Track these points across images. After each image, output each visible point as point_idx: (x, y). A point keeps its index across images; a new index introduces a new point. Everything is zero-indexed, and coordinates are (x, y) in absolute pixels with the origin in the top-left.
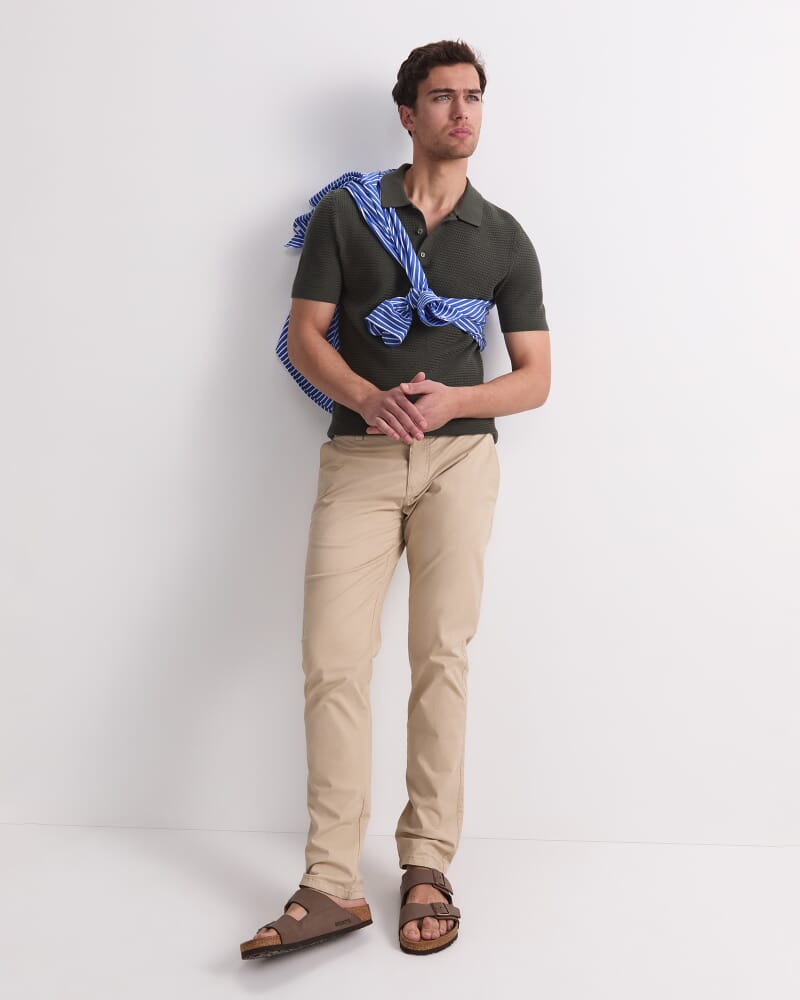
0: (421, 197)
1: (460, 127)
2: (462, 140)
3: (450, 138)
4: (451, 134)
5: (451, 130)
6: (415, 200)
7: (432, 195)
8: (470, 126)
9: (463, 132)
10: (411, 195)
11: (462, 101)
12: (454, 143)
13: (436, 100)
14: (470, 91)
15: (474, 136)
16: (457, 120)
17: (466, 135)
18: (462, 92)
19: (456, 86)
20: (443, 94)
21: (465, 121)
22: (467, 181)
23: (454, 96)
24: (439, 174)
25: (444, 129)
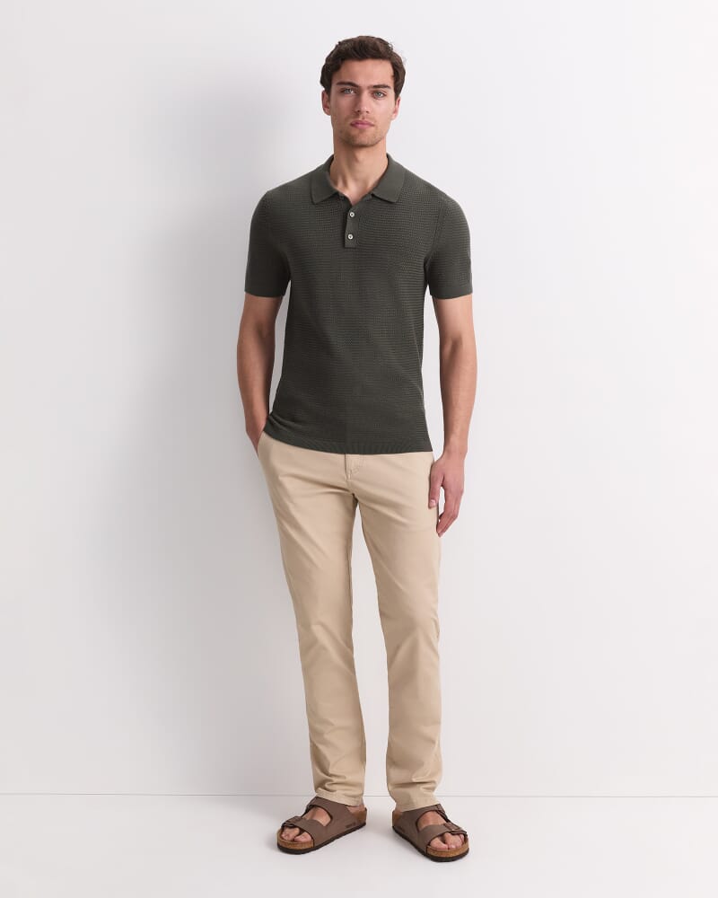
0: (345, 183)
1: (360, 119)
2: (362, 131)
3: (351, 127)
4: (352, 125)
5: (351, 121)
6: (339, 187)
7: (356, 180)
8: (373, 119)
9: (363, 124)
10: (336, 183)
11: (366, 96)
12: (354, 132)
13: (343, 92)
14: (375, 87)
15: (377, 127)
16: (358, 113)
17: (366, 126)
18: (369, 88)
19: (362, 81)
20: (348, 87)
21: (365, 114)
22: (388, 156)
23: (358, 91)
24: (357, 160)
25: (347, 119)
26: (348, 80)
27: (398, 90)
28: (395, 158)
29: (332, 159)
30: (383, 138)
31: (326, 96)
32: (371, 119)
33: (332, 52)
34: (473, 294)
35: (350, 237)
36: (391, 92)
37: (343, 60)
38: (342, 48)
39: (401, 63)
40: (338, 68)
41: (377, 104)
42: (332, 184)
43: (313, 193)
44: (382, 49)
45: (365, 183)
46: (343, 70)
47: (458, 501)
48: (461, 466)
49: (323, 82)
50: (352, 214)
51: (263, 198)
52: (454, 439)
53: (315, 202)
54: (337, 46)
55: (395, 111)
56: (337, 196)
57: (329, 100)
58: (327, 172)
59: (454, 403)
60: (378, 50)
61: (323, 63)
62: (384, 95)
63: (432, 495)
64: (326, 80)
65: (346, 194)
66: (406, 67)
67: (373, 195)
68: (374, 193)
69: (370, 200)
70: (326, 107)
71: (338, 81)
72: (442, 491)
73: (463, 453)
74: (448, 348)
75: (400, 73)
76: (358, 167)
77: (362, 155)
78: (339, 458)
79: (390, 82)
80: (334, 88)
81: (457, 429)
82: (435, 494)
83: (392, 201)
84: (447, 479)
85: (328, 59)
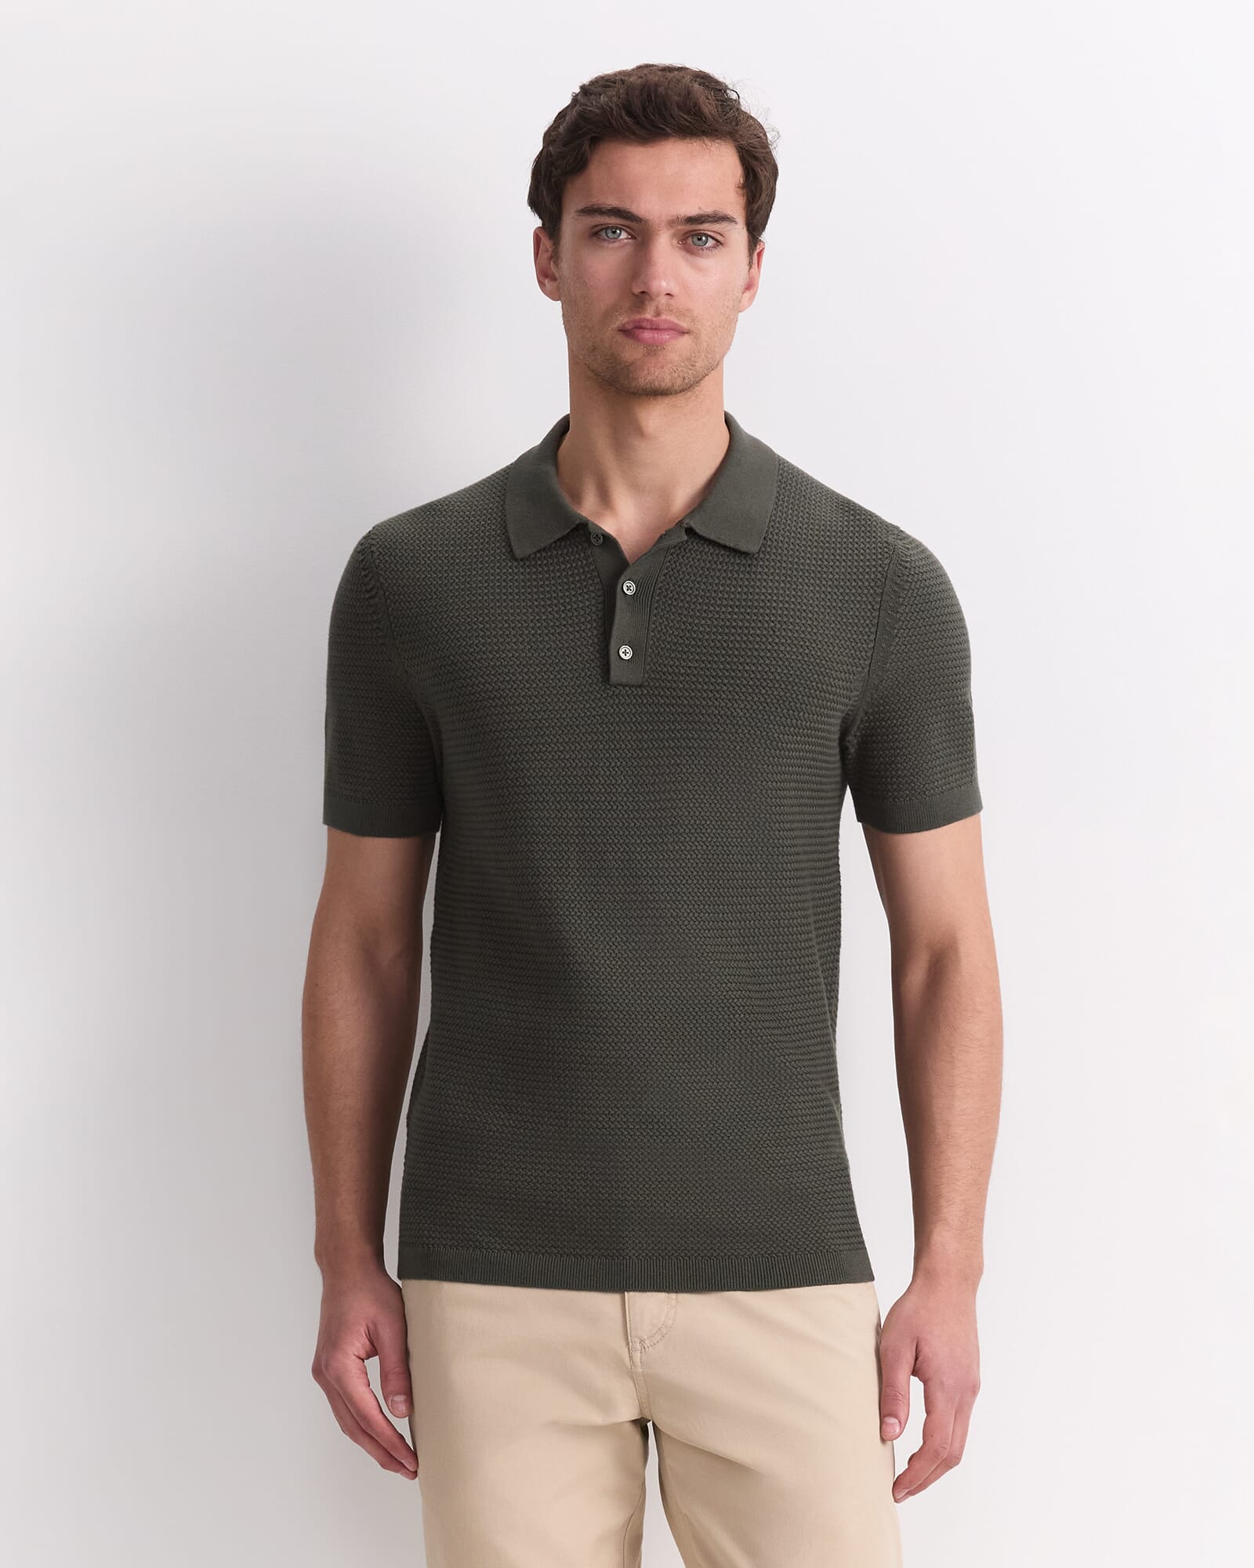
0: (605, 498)
1: (649, 315)
2: (653, 349)
3: (620, 338)
4: (624, 331)
5: (623, 319)
6: (588, 508)
7: (636, 487)
9: (656, 328)
10: (577, 497)
11: (664, 247)
12: (631, 352)
13: (596, 234)
14: (690, 220)
15: (697, 338)
16: (642, 298)
17: (666, 336)
18: (672, 223)
19: (650, 205)
20: (613, 221)
21: (663, 300)
22: (729, 421)
23: (640, 231)
24: (640, 432)
25: (608, 315)
26: (612, 202)
27: (756, 224)
28: (749, 426)
29: (562, 428)
30: (715, 366)
31: (546, 243)
32: (681, 314)
33: (562, 115)
34: (983, 814)
35: (626, 653)
36: (737, 234)
37: (595, 141)
38: (593, 106)
39: (765, 146)
40: (580, 165)
41: (699, 269)
42: (567, 500)
43: (511, 528)
44: (708, 107)
45: (665, 495)
46: (597, 172)
47: (962, 1412)
48: (966, 1313)
49: (535, 202)
50: (629, 588)
51: (361, 544)
52: (943, 1237)
53: (518, 553)
54: (575, 100)
55: (750, 286)
56: (583, 533)
57: (555, 257)
58: (551, 469)
59: (940, 1130)
60: (696, 111)
61: (538, 146)
62: (719, 243)
63: (889, 1406)
64: (547, 200)
65: (609, 526)
66: (781, 155)
67: (690, 531)
68: (692, 524)
69: (680, 546)
70: (547, 276)
71: (581, 206)
72: (916, 1386)
73: (971, 1274)
74: (917, 976)
75: (763, 174)
76: (644, 451)
77: (653, 417)
78: (605, 1303)
79: (733, 204)
80: (571, 225)
81: (951, 1210)
82: (895, 1398)
83: (743, 547)
84: (926, 1351)
85: (549, 137)
